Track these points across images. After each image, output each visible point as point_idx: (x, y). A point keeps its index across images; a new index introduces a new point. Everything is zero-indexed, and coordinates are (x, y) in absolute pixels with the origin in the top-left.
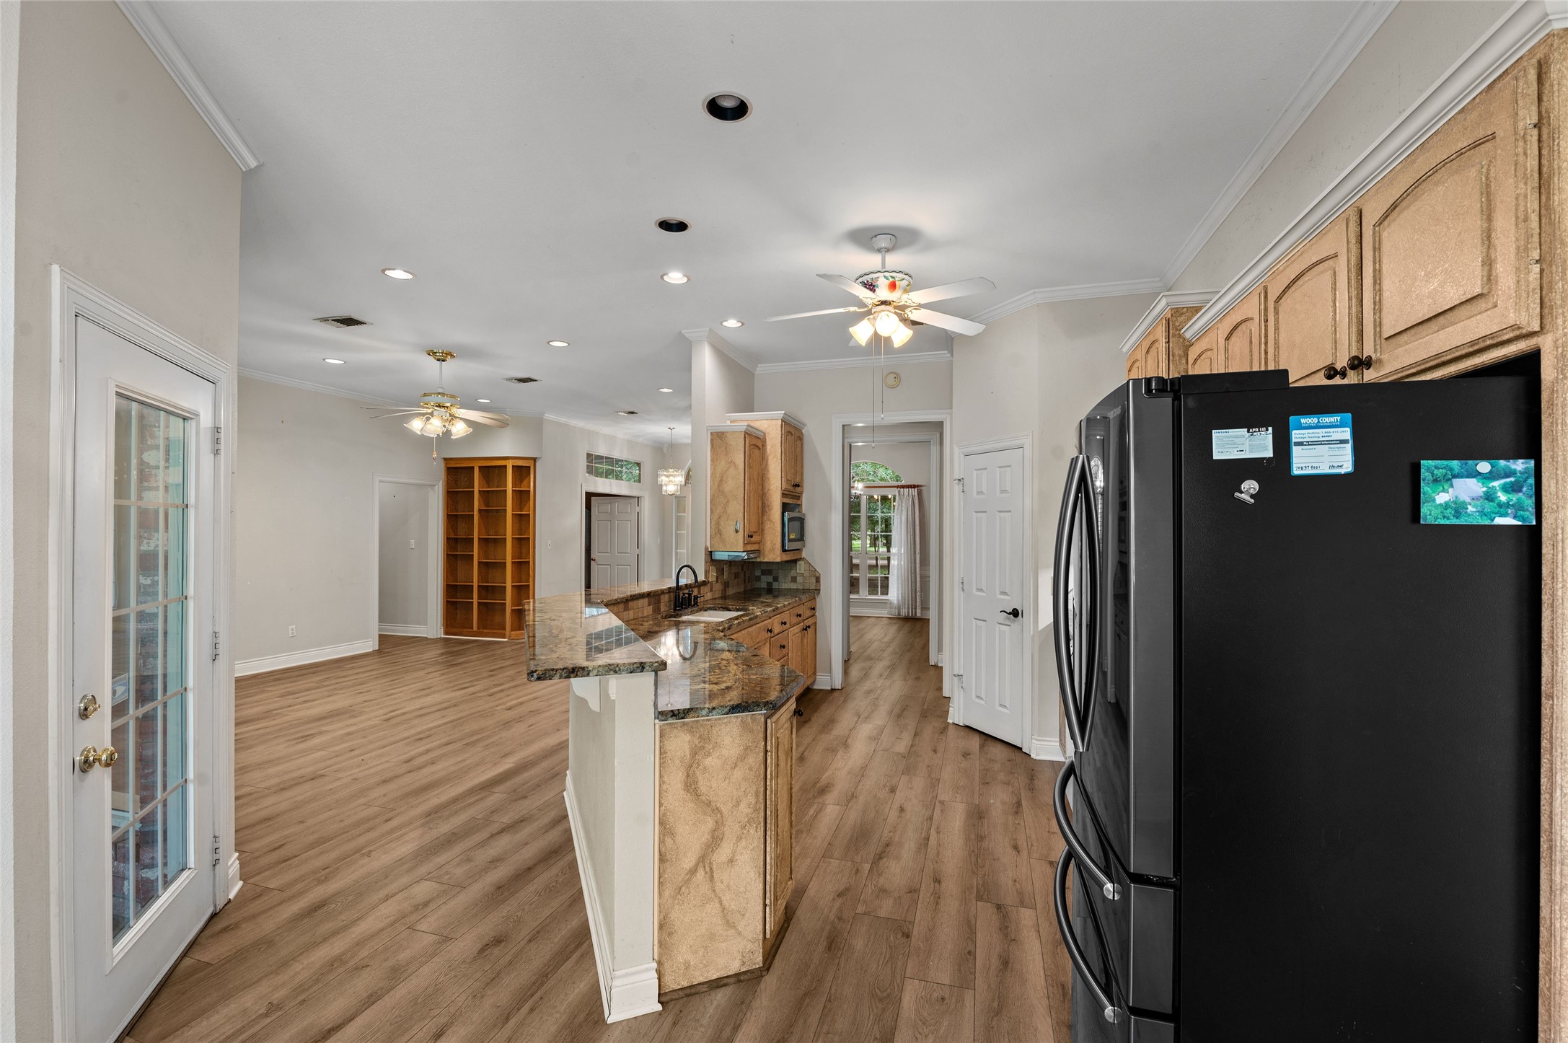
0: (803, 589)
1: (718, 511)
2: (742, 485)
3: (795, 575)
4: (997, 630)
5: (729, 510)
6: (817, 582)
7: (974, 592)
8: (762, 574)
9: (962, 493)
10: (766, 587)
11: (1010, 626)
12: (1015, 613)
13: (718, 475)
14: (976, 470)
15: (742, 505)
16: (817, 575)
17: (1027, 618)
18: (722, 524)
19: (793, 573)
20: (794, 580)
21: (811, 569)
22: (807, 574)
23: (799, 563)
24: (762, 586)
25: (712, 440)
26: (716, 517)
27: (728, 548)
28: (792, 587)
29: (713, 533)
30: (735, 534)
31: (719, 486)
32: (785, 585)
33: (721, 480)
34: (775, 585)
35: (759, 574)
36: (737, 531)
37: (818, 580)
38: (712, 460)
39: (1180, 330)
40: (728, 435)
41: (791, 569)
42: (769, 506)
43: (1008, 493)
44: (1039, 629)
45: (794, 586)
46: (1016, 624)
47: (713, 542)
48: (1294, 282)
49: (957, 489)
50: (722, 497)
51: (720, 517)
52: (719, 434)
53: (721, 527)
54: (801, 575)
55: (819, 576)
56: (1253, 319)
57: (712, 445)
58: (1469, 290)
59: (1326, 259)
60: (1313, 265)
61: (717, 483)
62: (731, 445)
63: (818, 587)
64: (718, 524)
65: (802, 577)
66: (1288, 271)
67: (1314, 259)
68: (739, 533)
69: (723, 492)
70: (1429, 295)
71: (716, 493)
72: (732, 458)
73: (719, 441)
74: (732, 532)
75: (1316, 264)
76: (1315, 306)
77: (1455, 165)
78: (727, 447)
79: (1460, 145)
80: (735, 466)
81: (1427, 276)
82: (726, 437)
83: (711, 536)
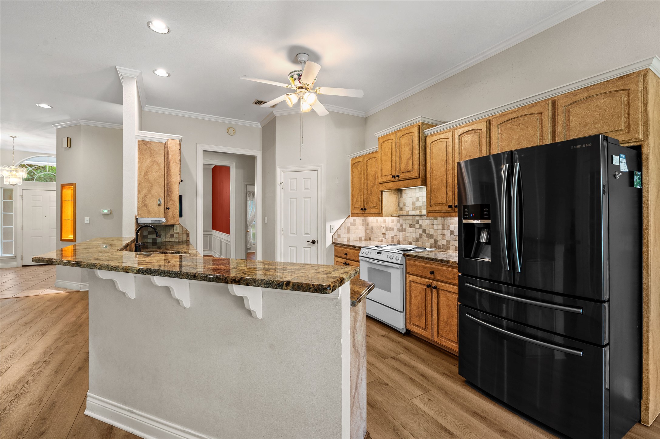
0: (178, 241)
1: (144, 192)
2: (163, 176)
3: (173, 233)
4: (303, 250)
5: (153, 192)
6: (187, 236)
7: (289, 234)
8: (149, 234)
9: (282, 190)
10: (152, 241)
11: (310, 248)
12: (314, 242)
13: (144, 169)
14: (290, 179)
15: (163, 189)
16: (188, 232)
17: (320, 244)
18: (147, 200)
19: (171, 232)
20: (172, 236)
21: (184, 229)
22: (181, 232)
23: (175, 226)
24: (149, 241)
25: (139, 145)
26: (142, 196)
27: (153, 215)
28: (171, 241)
29: (140, 206)
30: (158, 207)
31: (145, 176)
32: (166, 239)
33: (147, 172)
34: (159, 240)
35: (147, 234)
36: (159, 205)
37: (188, 235)
38: (139, 158)
39: (424, 130)
40: (152, 144)
41: (170, 230)
42: (171, 191)
43: (309, 190)
44: (326, 247)
45: (172, 240)
46: (314, 247)
47: (139, 212)
48: (511, 119)
49: (279, 188)
50: (147, 183)
51: (145, 196)
52: (145, 142)
53: (146, 202)
54: (177, 233)
55: (189, 233)
56: (482, 129)
57: (139, 149)
58: (616, 128)
59: (534, 114)
60: (525, 115)
61: (144, 174)
62: (154, 150)
63: (188, 240)
64: (144, 200)
65: (178, 234)
66: (508, 116)
67: (527, 113)
68: (161, 206)
69: (148, 180)
70: (596, 128)
71: (142, 180)
72: (156, 159)
73: (145, 146)
74: (155, 205)
75: (527, 115)
76: (527, 127)
77: (607, 95)
78: (151, 152)
79: (612, 90)
80: (158, 164)
81: (595, 123)
82: (151, 144)
83: (138, 208)
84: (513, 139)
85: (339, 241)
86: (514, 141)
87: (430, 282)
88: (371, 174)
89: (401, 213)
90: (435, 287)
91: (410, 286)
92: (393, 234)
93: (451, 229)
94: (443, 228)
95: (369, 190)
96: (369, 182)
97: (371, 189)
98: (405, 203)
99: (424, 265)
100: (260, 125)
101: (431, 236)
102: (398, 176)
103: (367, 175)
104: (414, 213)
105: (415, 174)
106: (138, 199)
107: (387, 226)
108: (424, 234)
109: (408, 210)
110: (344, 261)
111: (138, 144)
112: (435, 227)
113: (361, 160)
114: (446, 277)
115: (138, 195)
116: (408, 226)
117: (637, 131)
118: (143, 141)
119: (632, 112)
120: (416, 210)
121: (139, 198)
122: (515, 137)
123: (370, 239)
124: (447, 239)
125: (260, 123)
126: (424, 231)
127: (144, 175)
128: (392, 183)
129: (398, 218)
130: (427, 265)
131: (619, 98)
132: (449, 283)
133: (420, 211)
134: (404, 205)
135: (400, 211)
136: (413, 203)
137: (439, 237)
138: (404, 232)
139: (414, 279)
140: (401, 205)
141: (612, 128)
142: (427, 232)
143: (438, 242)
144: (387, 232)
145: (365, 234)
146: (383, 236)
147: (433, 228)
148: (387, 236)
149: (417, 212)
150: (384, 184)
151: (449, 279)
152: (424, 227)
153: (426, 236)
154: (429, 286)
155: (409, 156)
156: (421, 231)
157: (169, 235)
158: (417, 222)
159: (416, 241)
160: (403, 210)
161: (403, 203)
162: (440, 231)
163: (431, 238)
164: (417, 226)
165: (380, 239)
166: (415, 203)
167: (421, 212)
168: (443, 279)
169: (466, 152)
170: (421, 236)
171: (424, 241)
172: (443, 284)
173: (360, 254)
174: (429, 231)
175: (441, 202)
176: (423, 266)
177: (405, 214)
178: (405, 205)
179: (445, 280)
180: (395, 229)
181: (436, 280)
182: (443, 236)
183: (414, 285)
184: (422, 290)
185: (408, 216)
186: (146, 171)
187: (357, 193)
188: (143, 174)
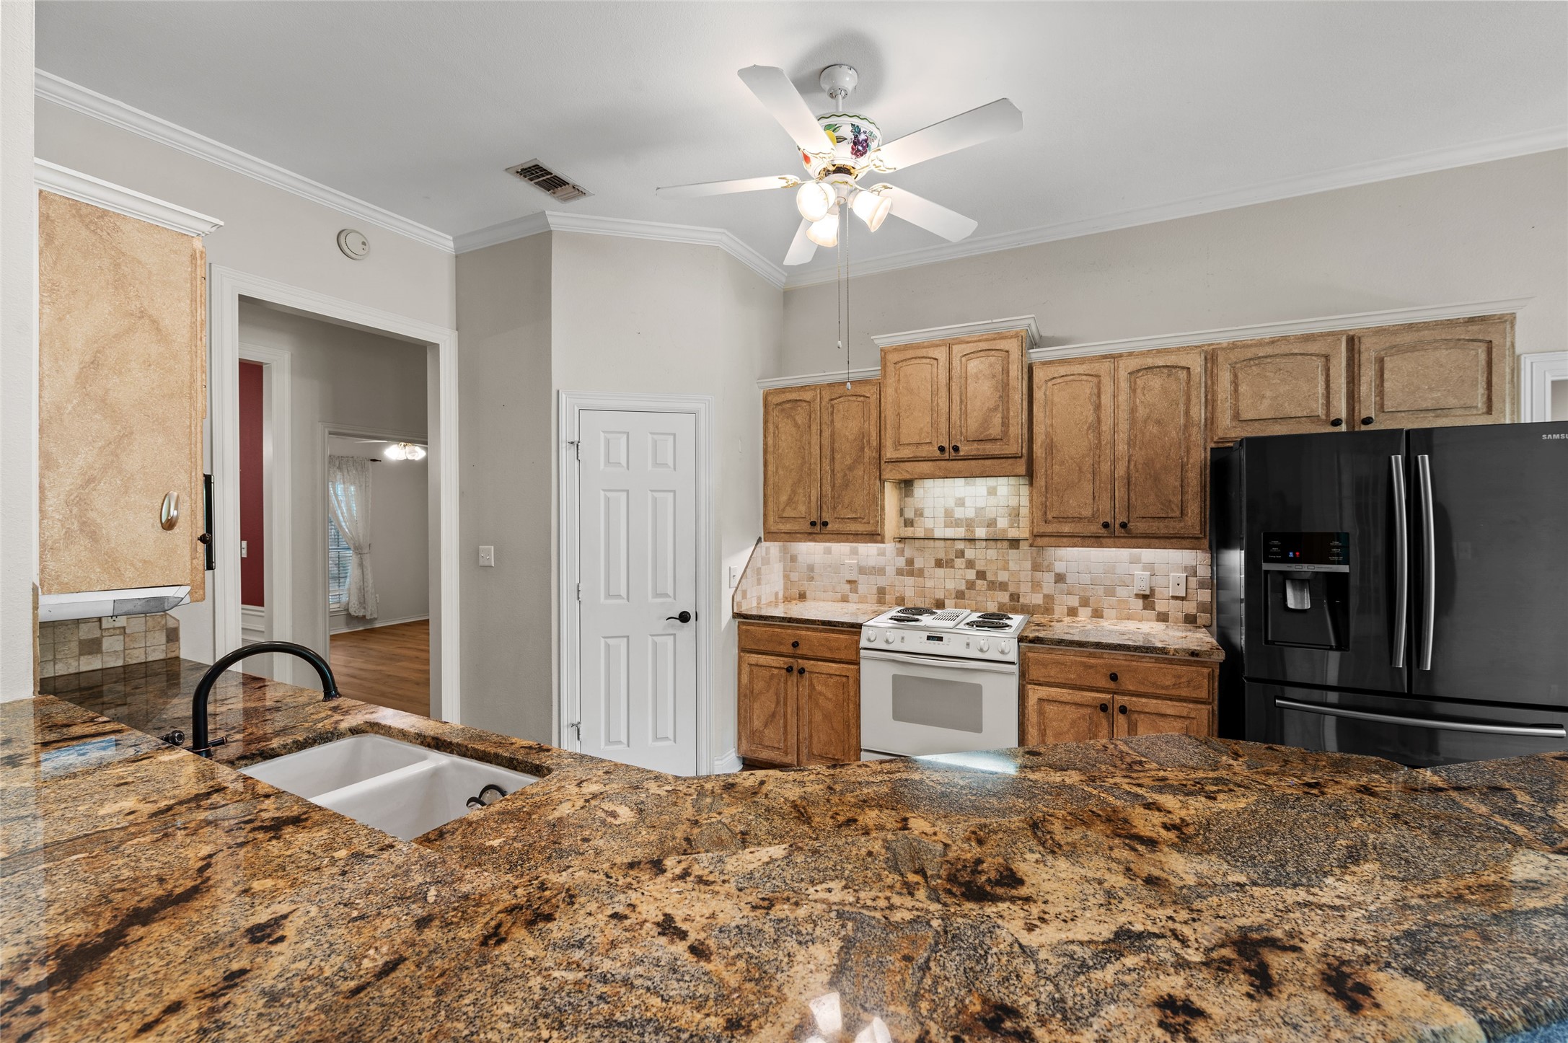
0: (124, 666)
1: (78, 461)
3: (97, 634)
7: (603, 600)
9: (577, 462)
12: (684, 617)
13: (76, 342)
14: (605, 432)
15: (187, 451)
16: (172, 623)
17: (703, 622)
18: (100, 501)
19: (86, 630)
20: (91, 647)
22: (135, 626)
25: (45, 219)
26: (67, 482)
27: (132, 578)
28: (83, 669)
29: (57, 533)
30: (159, 533)
31: (80, 380)
32: (56, 665)
33: (95, 363)
36: (168, 525)
37: (173, 635)
38: (50, 289)
39: (1030, 349)
40: (127, 227)
43: (670, 468)
45: (90, 663)
46: (690, 630)
47: (51, 565)
48: (1259, 358)
49: (566, 454)
50: (98, 416)
51: (88, 482)
52: (84, 211)
53: (92, 515)
54: (118, 632)
55: (175, 626)
56: (1188, 368)
57: (48, 238)
58: (1469, 403)
59: (1311, 355)
60: (1292, 354)
61: (76, 369)
62: (139, 262)
63: (173, 655)
64: (80, 502)
65: (122, 637)
66: (1254, 350)
67: (1296, 351)
68: (176, 530)
69: (103, 401)
70: (1433, 399)
71: (69, 401)
72: (145, 304)
73: (84, 233)
74: (148, 527)
75: (1296, 354)
76: (1297, 379)
77: (1452, 344)
78: (117, 265)
79: (1462, 337)
80: (158, 330)
81: (1431, 389)
82: (116, 229)
83: (43, 545)
84: (1263, 397)
85: (745, 609)
86: (1266, 402)
87: (1103, 699)
88: (845, 436)
89: (909, 532)
90: (1123, 710)
91: (1041, 713)
92: (882, 581)
93: (1058, 571)
94: (1036, 567)
95: (839, 475)
96: (838, 456)
97: (845, 475)
98: (923, 509)
99: (1084, 659)
100: (451, 244)
101: (1003, 586)
102: (956, 449)
103: (832, 435)
104: (950, 533)
105: (1013, 449)
106: (42, 499)
107: (863, 563)
108: (979, 582)
109: (932, 526)
110: (785, 663)
111: (41, 215)
112: (1012, 566)
113: (807, 396)
114: (1154, 684)
115: (42, 476)
116: (933, 564)
117: (1503, 412)
118: (75, 204)
119: (1495, 380)
120: (957, 525)
121: (49, 494)
122: (1268, 394)
123: (802, 597)
124: (1046, 591)
125: (455, 240)
126: (981, 575)
127: (78, 377)
128: (930, 463)
129: (901, 545)
130: (1093, 661)
131: (1473, 353)
132: (1157, 697)
133: (968, 530)
134: (919, 513)
135: (906, 526)
136: (946, 511)
137: (1025, 589)
138: (919, 576)
139: (1054, 694)
140: (909, 514)
141: (1462, 402)
142: (990, 577)
143: (1022, 600)
144: (862, 579)
145: (785, 584)
146: (848, 586)
147: (1006, 569)
148: (862, 588)
149: (960, 532)
150: (902, 464)
151: (1167, 688)
152: (980, 566)
153: (985, 586)
154: (1104, 708)
155: (991, 404)
156: (971, 575)
157: (74, 646)
158: (961, 554)
159: (957, 597)
160: (915, 525)
161: (916, 511)
162: (1026, 576)
163: (1001, 590)
164: (959, 563)
165: (839, 596)
166: (953, 510)
167: (973, 532)
168: (1142, 689)
169: (1148, 410)
170: (971, 585)
171: (979, 598)
172: (1144, 700)
173: (863, 643)
174: (996, 574)
175: (1076, 515)
176: (1082, 663)
177: (922, 535)
178: (921, 515)
179: (1151, 690)
180: (890, 571)
181: (1124, 693)
182: (1036, 586)
183: (1051, 709)
184: (1079, 718)
185: (932, 541)
186: (88, 358)
187: (790, 482)
188: (72, 370)
